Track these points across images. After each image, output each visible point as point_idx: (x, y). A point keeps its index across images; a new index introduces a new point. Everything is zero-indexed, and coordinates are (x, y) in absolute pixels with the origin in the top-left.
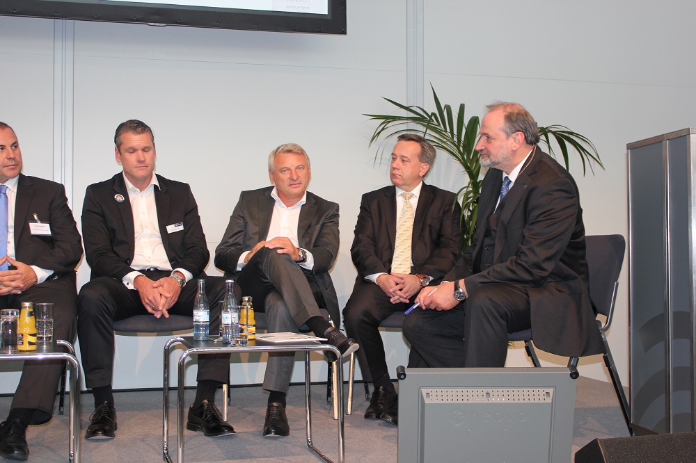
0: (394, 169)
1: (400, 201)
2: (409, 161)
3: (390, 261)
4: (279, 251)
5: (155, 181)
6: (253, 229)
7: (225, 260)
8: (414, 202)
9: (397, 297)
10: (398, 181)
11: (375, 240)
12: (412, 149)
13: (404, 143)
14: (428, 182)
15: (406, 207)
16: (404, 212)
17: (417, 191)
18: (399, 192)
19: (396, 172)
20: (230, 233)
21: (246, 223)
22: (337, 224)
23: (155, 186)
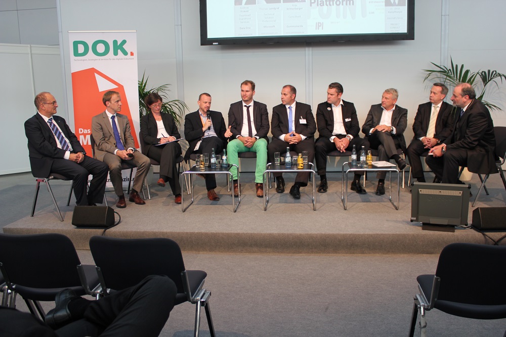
0: (431, 97)
1: (433, 109)
2: (437, 94)
3: (426, 132)
4: (383, 131)
5: (341, 103)
6: (375, 119)
7: (365, 131)
8: (438, 109)
9: (427, 147)
10: (432, 101)
11: (421, 123)
12: (439, 89)
13: (435, 87)
14: (444, 101)
15: (435, 111)
16: (434, 113)
17: (440, 105)
18: (433, 105)
19: (432, 98)
20: (367, 121)
21: (373, 118)
22: (406, 117)
23: (342, 105)
